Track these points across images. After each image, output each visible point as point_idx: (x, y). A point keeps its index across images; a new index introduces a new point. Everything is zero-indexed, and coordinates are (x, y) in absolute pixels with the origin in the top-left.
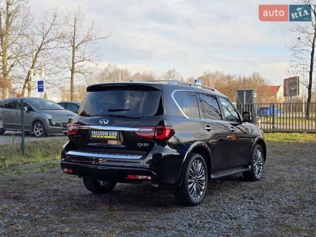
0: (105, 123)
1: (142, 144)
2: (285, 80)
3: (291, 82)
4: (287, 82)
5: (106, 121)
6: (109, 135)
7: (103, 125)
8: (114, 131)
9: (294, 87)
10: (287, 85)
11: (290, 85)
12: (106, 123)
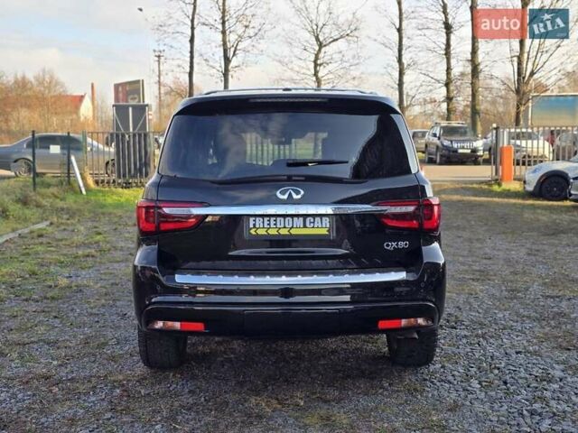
0: (295, 196)
1: (394, 244)
2: (117, 86)
3: (128, 89)
4: (120, 89)
5: (298, 193)
6: (305, 226)
7: (290, 201)
8: (321, 216)
9: (135, 98)
10: (121, 95)
11: (127, 94)
12: (299, 197)
